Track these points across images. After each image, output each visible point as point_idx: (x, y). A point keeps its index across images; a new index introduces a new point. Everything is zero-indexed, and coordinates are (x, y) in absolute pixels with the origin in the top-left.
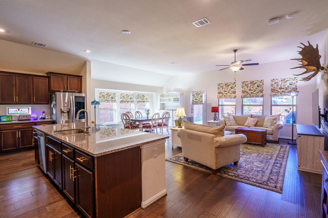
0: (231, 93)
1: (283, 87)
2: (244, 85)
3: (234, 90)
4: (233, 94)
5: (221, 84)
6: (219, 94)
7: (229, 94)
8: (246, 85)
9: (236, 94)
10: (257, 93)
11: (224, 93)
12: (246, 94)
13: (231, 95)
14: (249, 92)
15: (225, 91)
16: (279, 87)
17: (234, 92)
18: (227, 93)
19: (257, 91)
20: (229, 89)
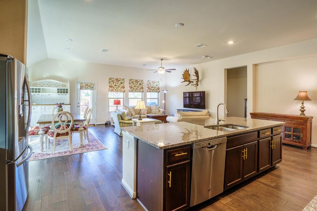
0: (120, 87)
1: (153, 86)
2: (131, 82)
3: (123, 85)
4: (122, 89)
5: (112, 79)
6: (111, 87)
7: (119, 88)
8: (132, 82)
9: (125, 89)
10: (140, 89)
11: (115, 87)
12: (132, 89)
13: (121, 89)
14: (134, 88)
15: (115, 85)
16: (151, 86)
17: (124, 87)
18: (117, 87)
19: (139, 88)
20: (119, 84)
